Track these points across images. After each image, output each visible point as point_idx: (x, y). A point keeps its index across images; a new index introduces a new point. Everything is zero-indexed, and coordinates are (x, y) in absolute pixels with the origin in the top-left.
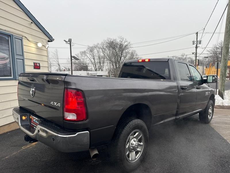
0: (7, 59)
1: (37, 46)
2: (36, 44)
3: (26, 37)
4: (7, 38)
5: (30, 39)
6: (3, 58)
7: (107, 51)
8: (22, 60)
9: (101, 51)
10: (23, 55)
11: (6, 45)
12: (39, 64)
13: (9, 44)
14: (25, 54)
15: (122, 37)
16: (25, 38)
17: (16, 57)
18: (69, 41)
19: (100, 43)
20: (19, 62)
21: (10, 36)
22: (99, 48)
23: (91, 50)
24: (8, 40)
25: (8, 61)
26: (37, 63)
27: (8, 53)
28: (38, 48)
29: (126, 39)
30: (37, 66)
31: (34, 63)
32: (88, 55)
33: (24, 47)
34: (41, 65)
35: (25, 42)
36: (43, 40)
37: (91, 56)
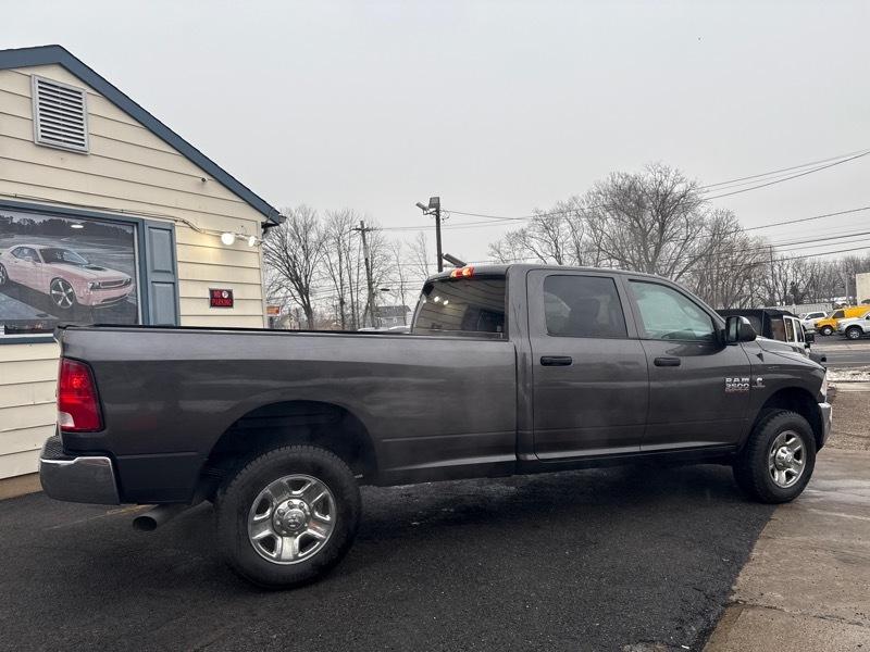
0: (128, 283)
1: (221, 243)
2: (218, 235)
3: (187, 219)
4: (129, 231)
5: (199, 226)
6: (116, 283)
7: (610, 225)
8: (171, 285)
9: (585, 223)
10: (174, 271)
11: (124, 249)
12: (230, 292)
13: (134, 246)
14: (180, 267)
15: (663, 164)
16: (182, 224)
17: (152, 277)
18: (431, 206)
19: (582, 194)
20: (161, 292)
21: (137, 223)
22: (578, 216)
23: (548, 224)
24: (133, 234)
25: (128, 290)
26: (221, 291)
27: (131, 269)
28: (225, 248)
29: (676, 171)
30: (220, 300)
31: (212, 291)
32: (535, 243)
33: (179, 250)
34: (235, 295)
35: (181, 234)
36: (244, 223)
37: (545, 246)
